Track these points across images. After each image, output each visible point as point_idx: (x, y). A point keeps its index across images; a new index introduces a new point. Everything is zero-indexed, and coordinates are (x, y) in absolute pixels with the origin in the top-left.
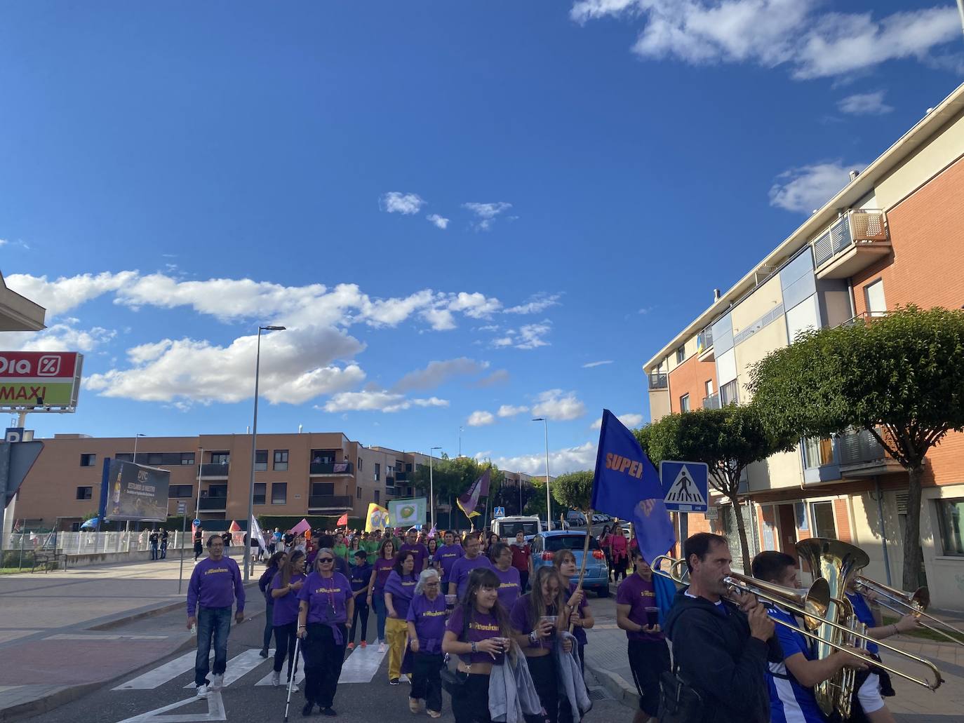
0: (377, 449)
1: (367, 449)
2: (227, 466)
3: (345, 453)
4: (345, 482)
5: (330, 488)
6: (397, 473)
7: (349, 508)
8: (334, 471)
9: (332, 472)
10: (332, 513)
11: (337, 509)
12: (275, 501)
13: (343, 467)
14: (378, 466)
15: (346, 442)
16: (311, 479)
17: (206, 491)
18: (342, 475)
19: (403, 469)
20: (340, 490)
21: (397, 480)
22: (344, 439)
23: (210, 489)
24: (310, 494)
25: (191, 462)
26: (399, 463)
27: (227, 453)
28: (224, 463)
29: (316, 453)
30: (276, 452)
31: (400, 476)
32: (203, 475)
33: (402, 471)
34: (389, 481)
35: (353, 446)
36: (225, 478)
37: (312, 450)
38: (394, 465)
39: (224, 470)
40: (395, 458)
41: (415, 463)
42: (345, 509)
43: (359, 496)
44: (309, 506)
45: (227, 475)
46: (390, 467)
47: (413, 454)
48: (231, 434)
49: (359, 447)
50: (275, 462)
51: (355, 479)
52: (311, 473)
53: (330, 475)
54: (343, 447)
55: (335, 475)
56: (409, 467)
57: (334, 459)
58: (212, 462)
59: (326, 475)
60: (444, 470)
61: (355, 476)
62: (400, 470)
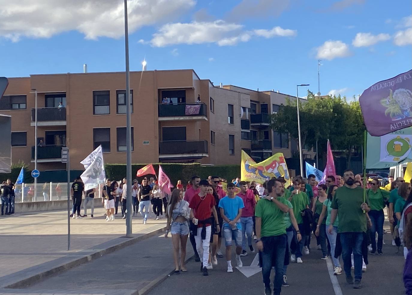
0: (228, 88)
1: (218, 87)
2: (64, 109)
3: (196, 93)
4: (198, 126)
5: (180, 133)
6: (251, 115)
7: (204, 155)
8: (186, 114)
9: (183, 115)
10: (185, 161)
11: (192, 155)
12: (121, 148)
13: (196, 109)
14: (231, 107)
15: (197, 80)
16: (160, 122)
17: (42, 139)
18: (194, 118)
19: (258, 111)
20: (193, 135)
21: (252, 122)
22: (194, 77)
23: (46, 136)
24: (160, 139)
25: (23, 106)
26: (254, 104)
27: (63, 95)
28: (60, 106)
29: (164, 93)
30: (118, 92)
31: (255, 118)
32: (39, 120)
33: (257, 112)
34: (244, 124)
35: (204, 84)
36: (63, 123)
37: (159, 90)
38: (248, 105)
39: (62, 115)
40: (249, 98)
41: (272, 103)
42: (201, 155)
43: (212, 141)
44: (160, 153)
45: (65, 119)
46: (244, 109)
47: (269, 94)
48: (66, 73)
49: (210, 85)
50: (118, 104)
51: (208, 122)
52: (159, 116)
53: (182, 118)
54: (194, 86)
55: (187, 118)
56: (265, 108)
57: (184, 100)
58: (46, 106)
59: (177, 118)
60: (310, 110)
61: (209, 119)
62: (255, 111)
